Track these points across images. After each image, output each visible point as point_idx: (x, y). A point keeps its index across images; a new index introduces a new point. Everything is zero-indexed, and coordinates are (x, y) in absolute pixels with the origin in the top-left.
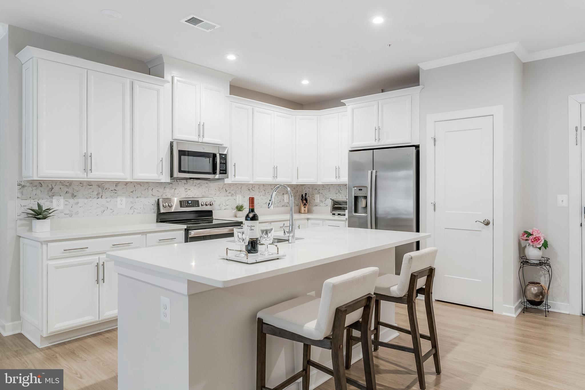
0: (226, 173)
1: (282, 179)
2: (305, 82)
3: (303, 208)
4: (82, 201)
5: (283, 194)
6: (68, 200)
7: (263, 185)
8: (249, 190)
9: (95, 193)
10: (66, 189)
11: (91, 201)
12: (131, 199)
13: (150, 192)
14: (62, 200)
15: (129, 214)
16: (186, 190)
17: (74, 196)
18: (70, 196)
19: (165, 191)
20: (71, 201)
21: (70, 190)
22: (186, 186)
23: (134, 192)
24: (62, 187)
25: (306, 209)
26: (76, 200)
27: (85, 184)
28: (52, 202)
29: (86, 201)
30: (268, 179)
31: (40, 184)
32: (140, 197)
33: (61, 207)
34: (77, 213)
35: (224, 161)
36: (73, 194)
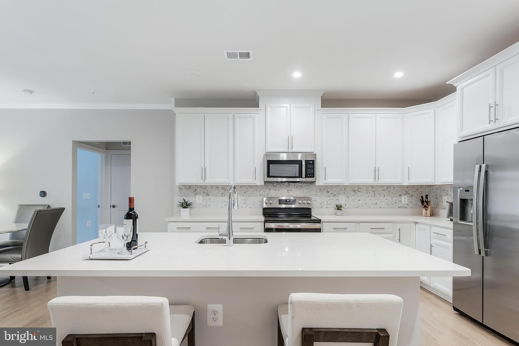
0: (313, 177)
1: (385, 180)
2: (399, 75)
3: (424, 210)
4: (212, 198)
5: (400, 195)
6: (204, 197)
7: (373, 186)
8: (354, 191)
9: (220, 193)
10: (204, 191)
11: (218, 198)
12: (244, 198)
13: (258, 193)
14: (201, 197)
15: (243, 208)
16: (288, 191)
17: (208, 195)
18: (206, 194)
19: (270, 192)
20: (206, 198)
21: (206, 191)
22: (288, 188)
23: (246, 193)
24: (201, 189)
25: (428, 212)
26: (209, 197)
27: (214, 187)
28: (196, 198)
29: (215, 198)
30: (370, 181)
31: (189, 187)
32: (251, 196)
33: (201, 202)
34: (210, 205)
35: (311, 166)
36: (207, 194)
